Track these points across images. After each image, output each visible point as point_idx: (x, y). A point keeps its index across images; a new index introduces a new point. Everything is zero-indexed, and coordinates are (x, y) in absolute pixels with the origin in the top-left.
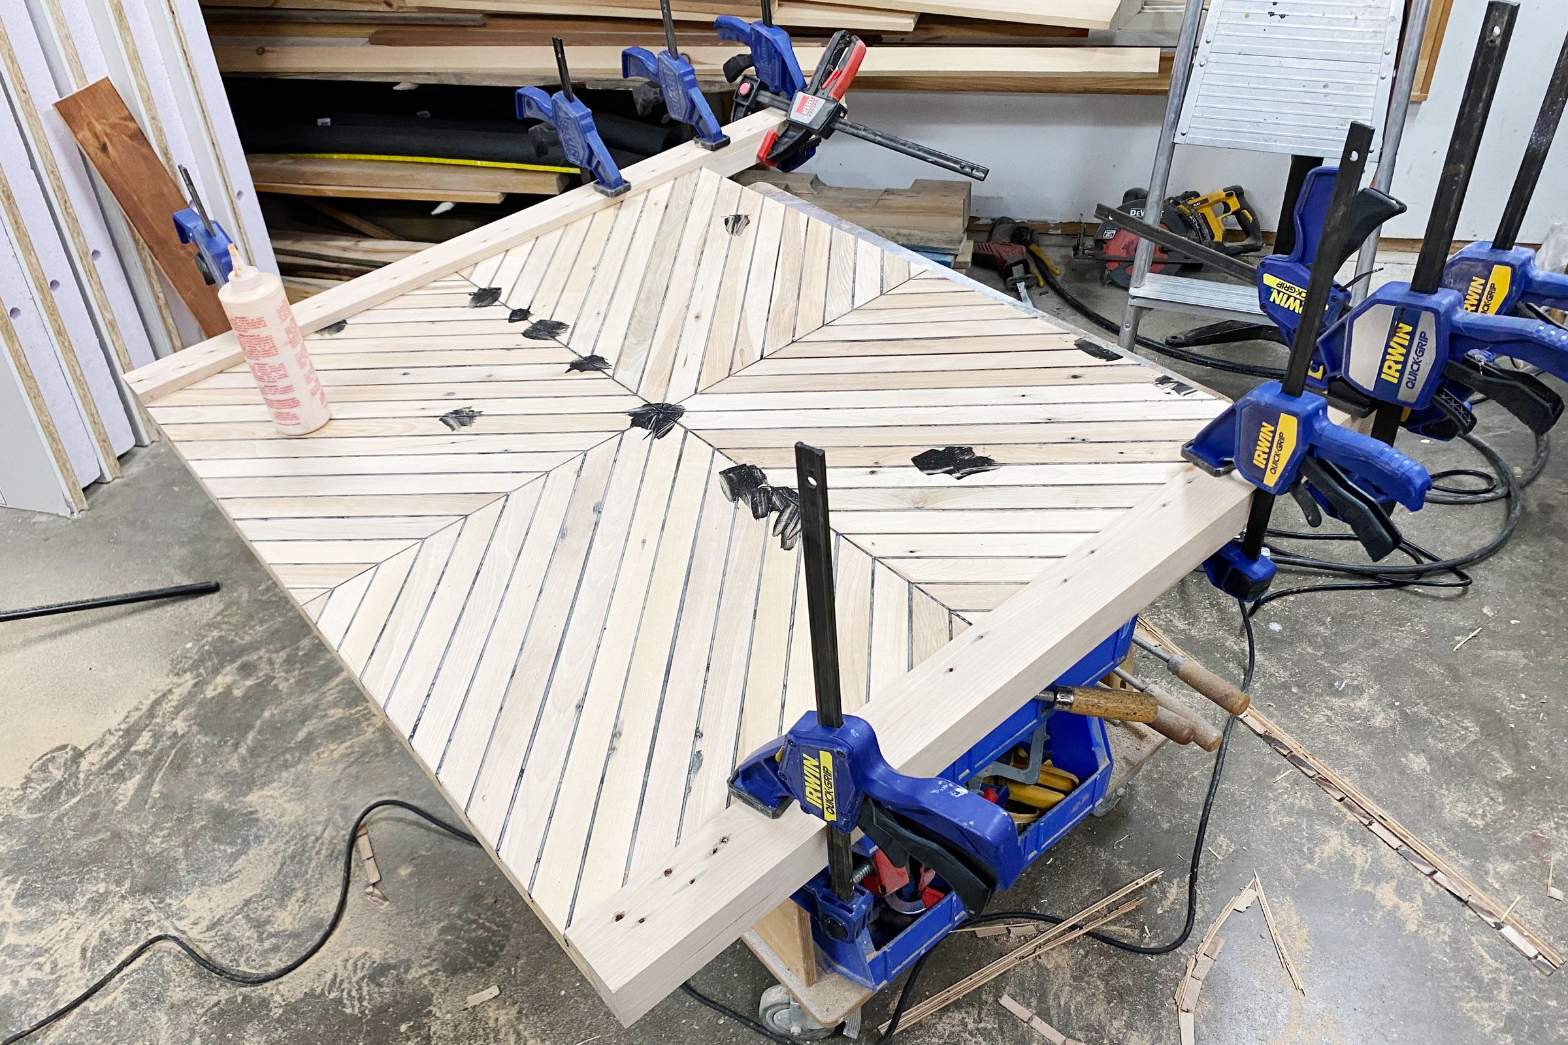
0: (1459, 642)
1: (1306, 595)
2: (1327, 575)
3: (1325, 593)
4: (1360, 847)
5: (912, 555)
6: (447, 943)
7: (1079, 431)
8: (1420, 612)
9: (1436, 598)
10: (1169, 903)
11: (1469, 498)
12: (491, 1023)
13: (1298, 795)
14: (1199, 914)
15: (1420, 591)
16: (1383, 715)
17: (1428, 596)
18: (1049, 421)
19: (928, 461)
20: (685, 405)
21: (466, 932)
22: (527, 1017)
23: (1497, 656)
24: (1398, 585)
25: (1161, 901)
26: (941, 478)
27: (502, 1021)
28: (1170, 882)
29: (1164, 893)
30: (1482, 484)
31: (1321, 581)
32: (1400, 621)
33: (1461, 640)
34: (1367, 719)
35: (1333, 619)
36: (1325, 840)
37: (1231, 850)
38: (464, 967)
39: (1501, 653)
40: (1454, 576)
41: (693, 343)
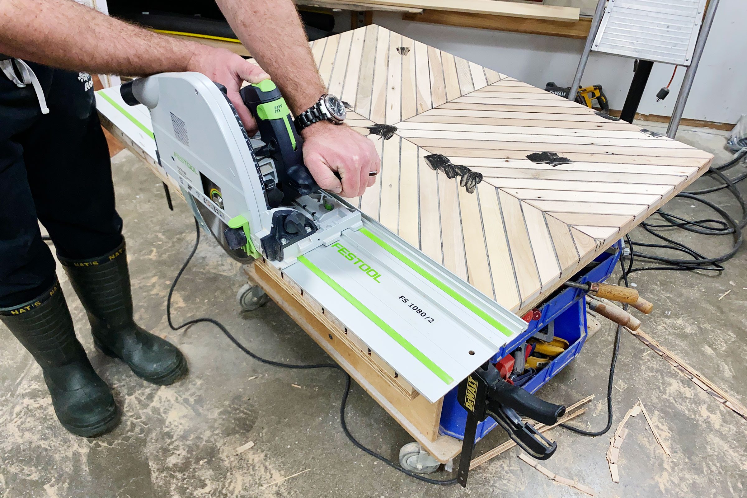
0: (721, 296)
1: (646, 271)
2: (655, 263)
3: (656, 271)
4: (687, 388)
5: (539, 199)
6: (223, 420)
7: (610, 149)
8: (701, 282)
9: (708, 276)
10: (598, 411)
11: (717, 232)
12: (251, 462)
13: (655, 363)
14: (614, 417)
15: (700, 272)
16: (690, 328)
17: (704, 275)
18: (592, 144)
19: (534, 158)
20: (396, 126)
21: (234, 414)
22: (270, 459)
23: (739, 303)
24: (690, 269)
25: (594, 410)
26: (543, 166)
27: (256, 460)
28: (598, 401)
29: (595, 406)
30: (721, 227)
31: (653, 265)
32: (692, 286)
33: (722, 296)
34: (682, 329)
35: (660, 282)
36: (670, 384)
37: (626, 387)
38: (234, 432)
39: (741, 302)
40: (714, 266)
41: (394, 98)
